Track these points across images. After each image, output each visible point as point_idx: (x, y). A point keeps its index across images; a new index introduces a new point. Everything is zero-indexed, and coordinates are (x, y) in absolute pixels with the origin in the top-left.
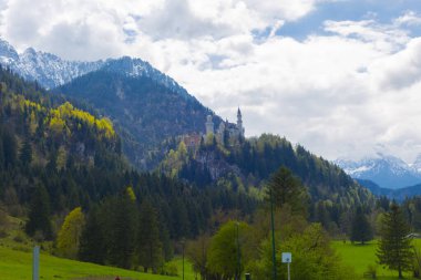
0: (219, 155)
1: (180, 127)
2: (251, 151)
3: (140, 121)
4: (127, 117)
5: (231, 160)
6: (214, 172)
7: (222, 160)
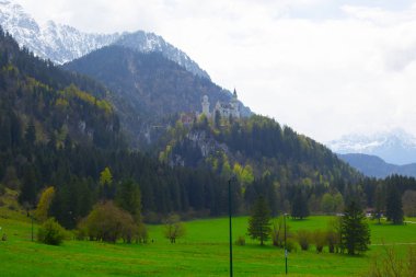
0: (209, 134)
1: (187, 102)
2: (239, 131)
3: (149, 95)
4: (137, 92)
5: (220, 139)
6: (204, 149)
7: (213, 139)
